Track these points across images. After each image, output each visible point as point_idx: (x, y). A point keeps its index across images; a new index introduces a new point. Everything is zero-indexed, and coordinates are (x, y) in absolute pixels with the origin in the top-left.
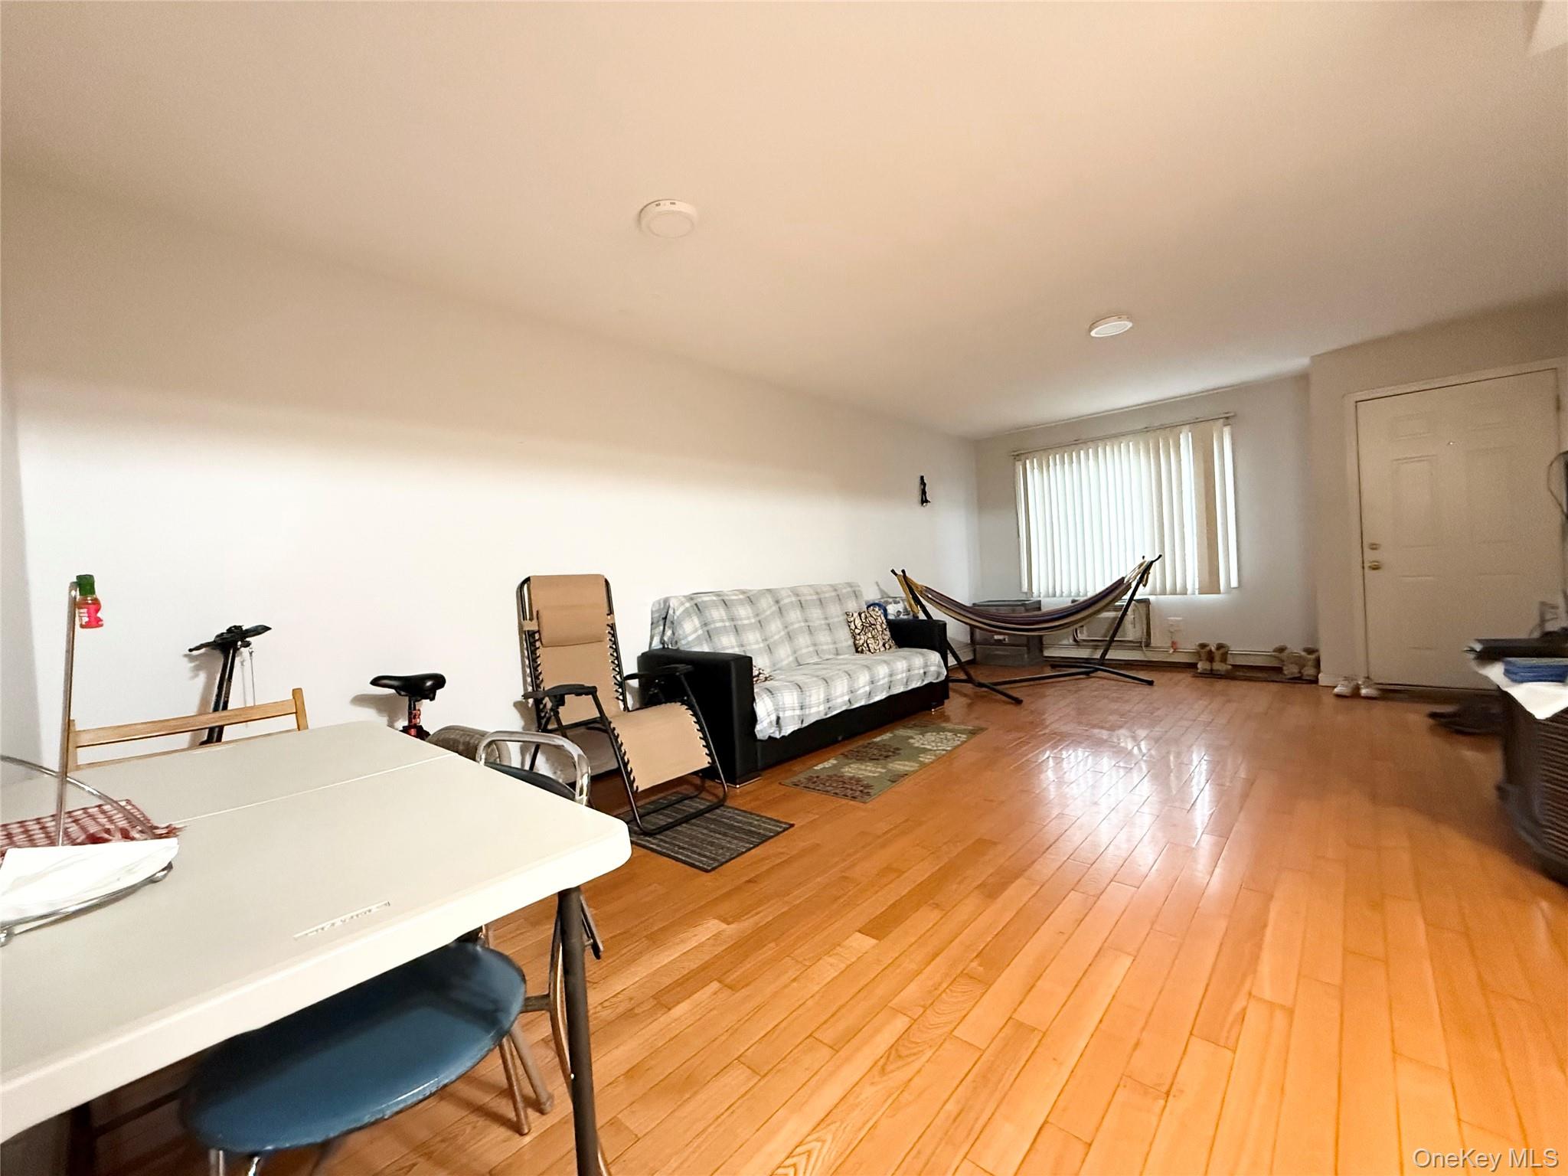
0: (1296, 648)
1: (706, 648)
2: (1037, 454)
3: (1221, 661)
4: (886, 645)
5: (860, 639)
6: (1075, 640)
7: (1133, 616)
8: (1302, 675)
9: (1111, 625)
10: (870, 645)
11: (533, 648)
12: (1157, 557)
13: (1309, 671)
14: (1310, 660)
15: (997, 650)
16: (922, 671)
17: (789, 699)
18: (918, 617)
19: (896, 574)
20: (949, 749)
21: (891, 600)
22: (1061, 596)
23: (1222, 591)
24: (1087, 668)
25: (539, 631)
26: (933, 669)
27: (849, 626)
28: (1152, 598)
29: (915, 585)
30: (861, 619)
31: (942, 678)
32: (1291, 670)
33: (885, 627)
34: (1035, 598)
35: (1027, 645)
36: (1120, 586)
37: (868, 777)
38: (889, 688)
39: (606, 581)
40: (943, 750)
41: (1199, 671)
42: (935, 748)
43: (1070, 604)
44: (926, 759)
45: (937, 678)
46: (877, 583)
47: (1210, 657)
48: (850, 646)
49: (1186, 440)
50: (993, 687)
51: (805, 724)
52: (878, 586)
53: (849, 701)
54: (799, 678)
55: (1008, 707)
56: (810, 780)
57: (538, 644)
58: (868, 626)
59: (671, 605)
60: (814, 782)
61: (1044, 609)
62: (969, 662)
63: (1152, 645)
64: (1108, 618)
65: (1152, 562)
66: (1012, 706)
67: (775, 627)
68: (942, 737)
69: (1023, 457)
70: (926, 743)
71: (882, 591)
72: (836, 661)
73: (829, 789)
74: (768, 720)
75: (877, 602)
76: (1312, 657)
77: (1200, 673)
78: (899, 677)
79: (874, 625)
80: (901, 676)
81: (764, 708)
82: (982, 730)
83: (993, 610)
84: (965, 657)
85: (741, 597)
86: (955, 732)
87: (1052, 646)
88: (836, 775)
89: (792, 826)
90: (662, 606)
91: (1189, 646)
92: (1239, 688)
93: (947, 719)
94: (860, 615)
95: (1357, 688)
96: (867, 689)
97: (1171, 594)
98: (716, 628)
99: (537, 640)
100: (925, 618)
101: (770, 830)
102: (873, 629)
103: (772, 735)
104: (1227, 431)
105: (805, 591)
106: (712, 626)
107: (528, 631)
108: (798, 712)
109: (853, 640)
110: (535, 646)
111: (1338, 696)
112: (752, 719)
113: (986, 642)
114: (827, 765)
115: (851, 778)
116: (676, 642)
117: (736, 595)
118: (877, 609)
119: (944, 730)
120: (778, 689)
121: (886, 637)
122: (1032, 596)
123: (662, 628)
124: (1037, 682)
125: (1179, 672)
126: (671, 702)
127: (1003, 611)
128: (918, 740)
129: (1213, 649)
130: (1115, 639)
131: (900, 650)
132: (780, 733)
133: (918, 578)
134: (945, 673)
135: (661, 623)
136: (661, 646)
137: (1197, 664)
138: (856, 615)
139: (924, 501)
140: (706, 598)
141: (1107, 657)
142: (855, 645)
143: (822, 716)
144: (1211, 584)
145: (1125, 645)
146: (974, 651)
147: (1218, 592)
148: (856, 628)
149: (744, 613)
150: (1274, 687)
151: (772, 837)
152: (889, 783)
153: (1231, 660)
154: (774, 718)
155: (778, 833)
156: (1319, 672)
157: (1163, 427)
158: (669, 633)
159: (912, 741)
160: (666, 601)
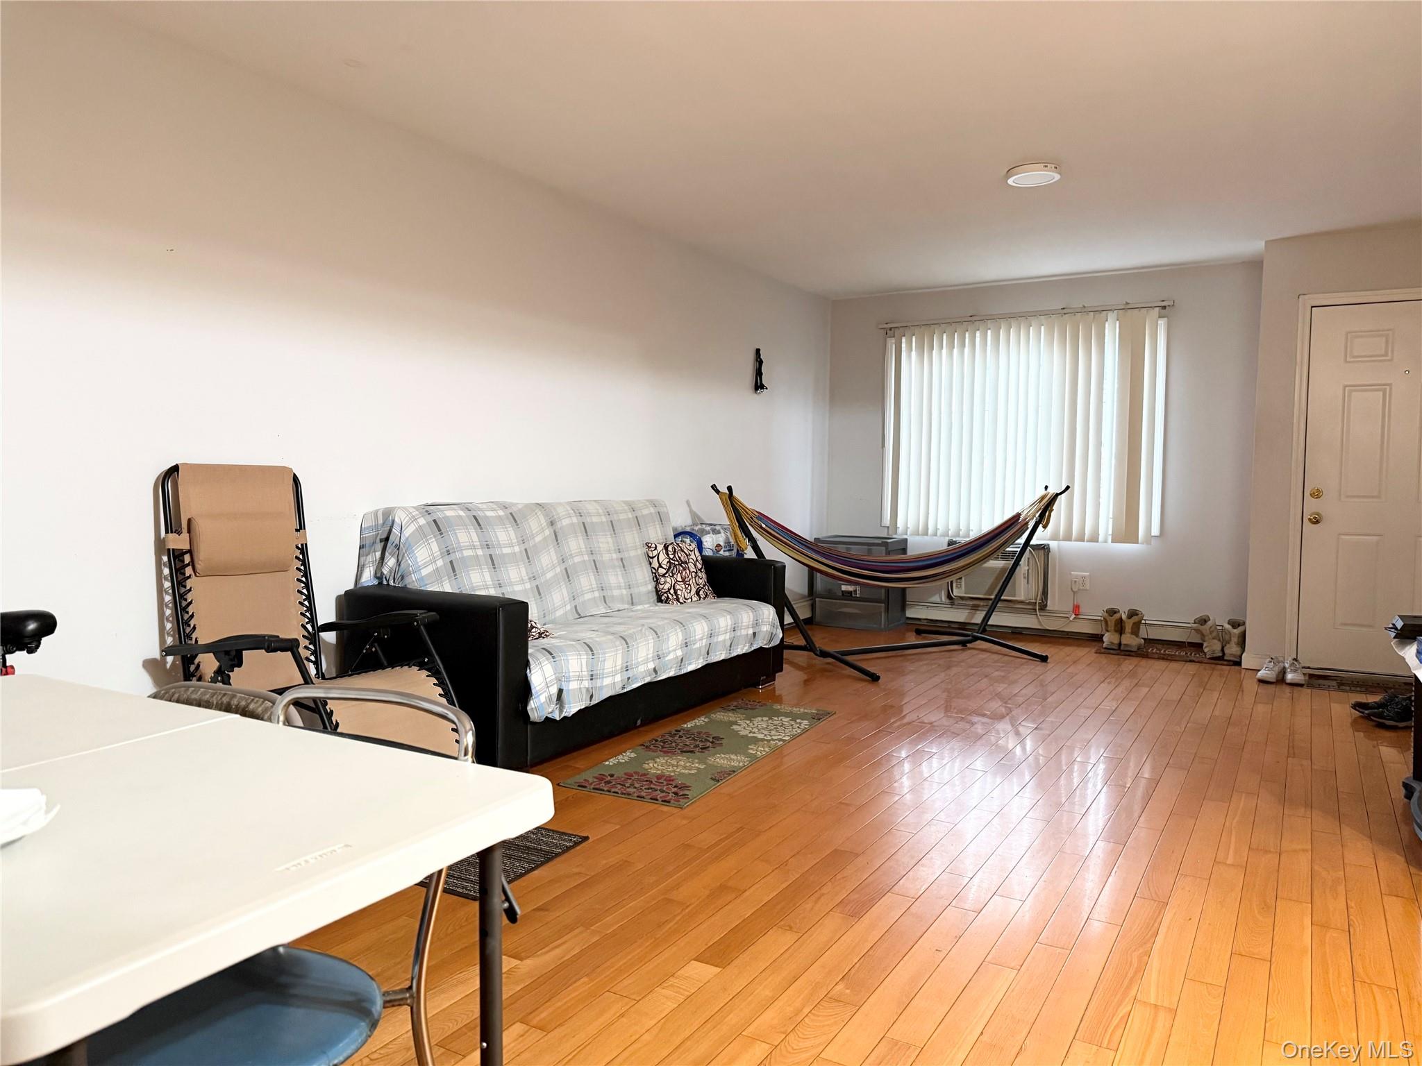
0: (1220, 619)
1: (447, 587)
2: (917, 330)
3: (1132, 633)
4: (701, 593)
5: (665, 582)
6: (949, 597)
7: (1027, 568)
8: (1224, 654)
9: (997, 579)
10: (679, 592)
11: (180, 577)
12: (1064, 488)
13: (1232, 649)
14: (1235, 634)
15: (846, 606)
16: (751, 632)
17: (576, 663)
18: (743, 555)
19: (717, 492)
20: (787, 738)
21: (708, 528)
22: (935, 535)
23: (1139, 542)
24: (963, 636)
25: (190, 552)
26: (765, 628)
27: (650, 564)
28: (1053, 545)
29: (745, 508)
30: (668, 554)
31: (776, 642)
32: (1211, 647)
33: (699, 566)
34: (899, 536)
35: (887, 601)
36: (1013, 525)
37: (681, 774)
38: (708, 654)
39: (296, 480)
40: (780, 740)
41: (1105, 645)
42: (769, 738)
43: (945, 547)
44: (759, 751)
45: (770, 642)
46: (688, 502)
47: (1120, 627)
48: (649, 592)
49: (1112, 331)
50: (840, 658)
51: (595, 701)
52: (689, 505)
53: (655, 671)
54: (588, 636)
55: (859, 685)
56: (602, 779)
57: (189, 571)
58: (676, 565)
59: (397, 520)
60: (609, 782)
61: (912, 552)
62: (809, 621)
63: (1048, 608)
64: (996, 569)
65: (1057, 495)
66: (864, 684)
67: (547, 560)
68: (775, 723)
69: (897, 332)
70: (755, 730)
71: (694, 515)
72: (632, 614)
73: (631, 790)
74: (546, 694)
75: (688, 529)
76: (1237, 631)
77: (1106, 648)
78: (721, 638)
79: (686, 563)
80: (723, 638)
81: (541, 676)
82: (828, 714)
83: (841, 549)
84: (804, 614)
85: (501, 513)
86: (794, 717)
87: (918, 603)
88: (636, 773)
89: (586, 838)
90: (381, 521)
91: (1094, 610)
92: (1152, 669)
93: (779, 700)
94: (666, 547)
95: (1283, 672)
96: (679, 653)
97: (1077, 540)
98: (463, 558)
99: (188, 565)
100: (755, 557)
101: (556, 846)
102: (684, 569)
103: (550, 716)
104: (1162, 323)
105: (591, 508)
106: (458, 555)
107: (173, 550)
108: (586, 684)
109: (654, 584)
110: (184, 574)
111: (1261, 681)
112: (525, 691)
113: (830, 594)
114: (623, 758)
115: (659, 777)
116: (403, 577)
117: (493, 510)
118: (688, 541)
119: (778, 714)
120: (561, 649)
121: (701, 581)
122: (896, 534)
123: (378, 554)
124: (899, 652)
125: (1078, 646)
126: (402, 666)
127: (855, 551)
128: (744, 727)
129: (1124, 617)
130: (1002, 598)
131: (720, 600)
132: (561, 711)
133: (749, 500)
134: (781, 635)
135: (379, 546)
136: (376, 582)
137: (1103, 635)
138: (660, 547)
139: (759, 386)
140: (449, 513)
141: (989, 623)
142: (657, 591)
143: (618, 690)
144: (1127, 530)
145: (1014, 606)
146: (813, 607)
147: (1135, 540)
148: (660, 566)
149: (504, 536)
150: (1191, 668)
151: (558, 855)
152: (713, 782)
153: (1143, 632)
154: (554, 690)
155: (569, 848)
156: (1243, 650)
157: (1084, 310)
158: (391, 562)
159: (735, 727)
160: (388, 513)
